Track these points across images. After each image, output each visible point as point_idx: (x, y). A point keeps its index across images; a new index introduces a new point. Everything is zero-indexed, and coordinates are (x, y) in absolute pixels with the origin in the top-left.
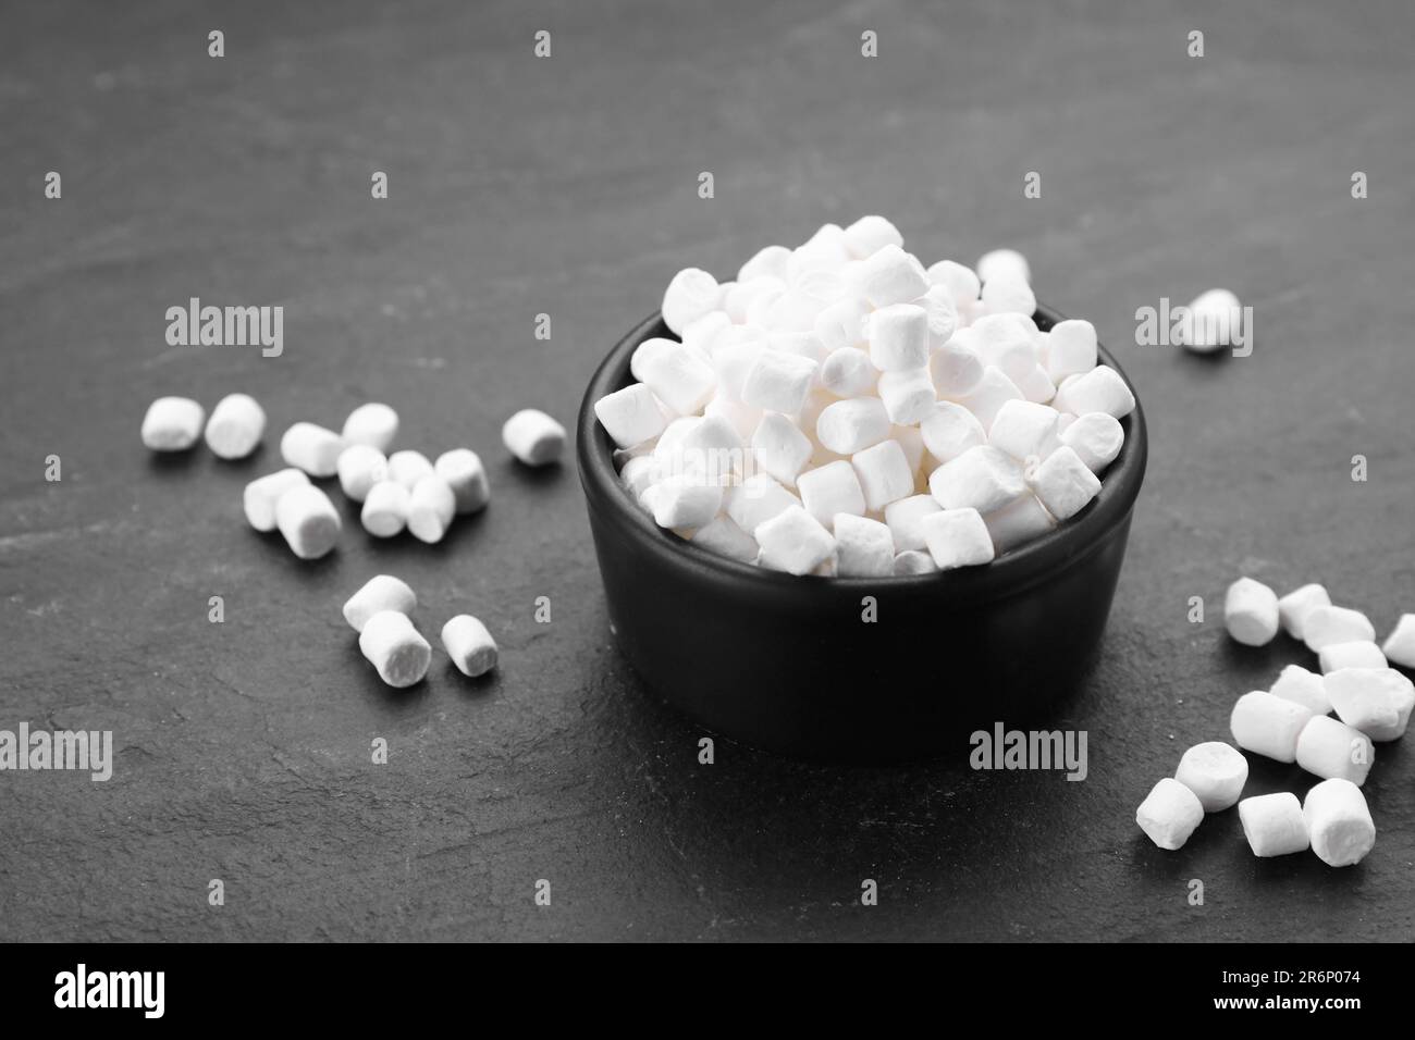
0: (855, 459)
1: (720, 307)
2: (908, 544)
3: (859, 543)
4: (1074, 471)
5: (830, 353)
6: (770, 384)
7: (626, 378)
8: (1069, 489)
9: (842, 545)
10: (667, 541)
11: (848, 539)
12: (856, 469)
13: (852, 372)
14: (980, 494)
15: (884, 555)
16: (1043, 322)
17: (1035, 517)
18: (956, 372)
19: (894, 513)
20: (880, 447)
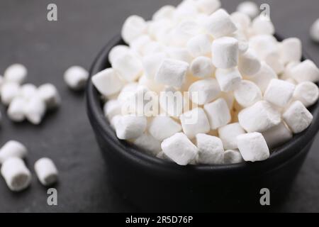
0: (206, 107)
1: (146, 32)
2: (230, 147)
3: (208, 149)
4: (303, 113)
5: (193, 58)
6: (168, 75)
7: (107, 65)
8: (301, 121)
9: (201, 151)
10: (122, 145)
11: (203, 148)
12: (205, 112)
13: (204, 67)
14: (262, 125)
15: (219, 155)
16: (279, 38)
17: (285, 132)
18: (249, 66)
19: (223, 132)
20: (217, 102)
